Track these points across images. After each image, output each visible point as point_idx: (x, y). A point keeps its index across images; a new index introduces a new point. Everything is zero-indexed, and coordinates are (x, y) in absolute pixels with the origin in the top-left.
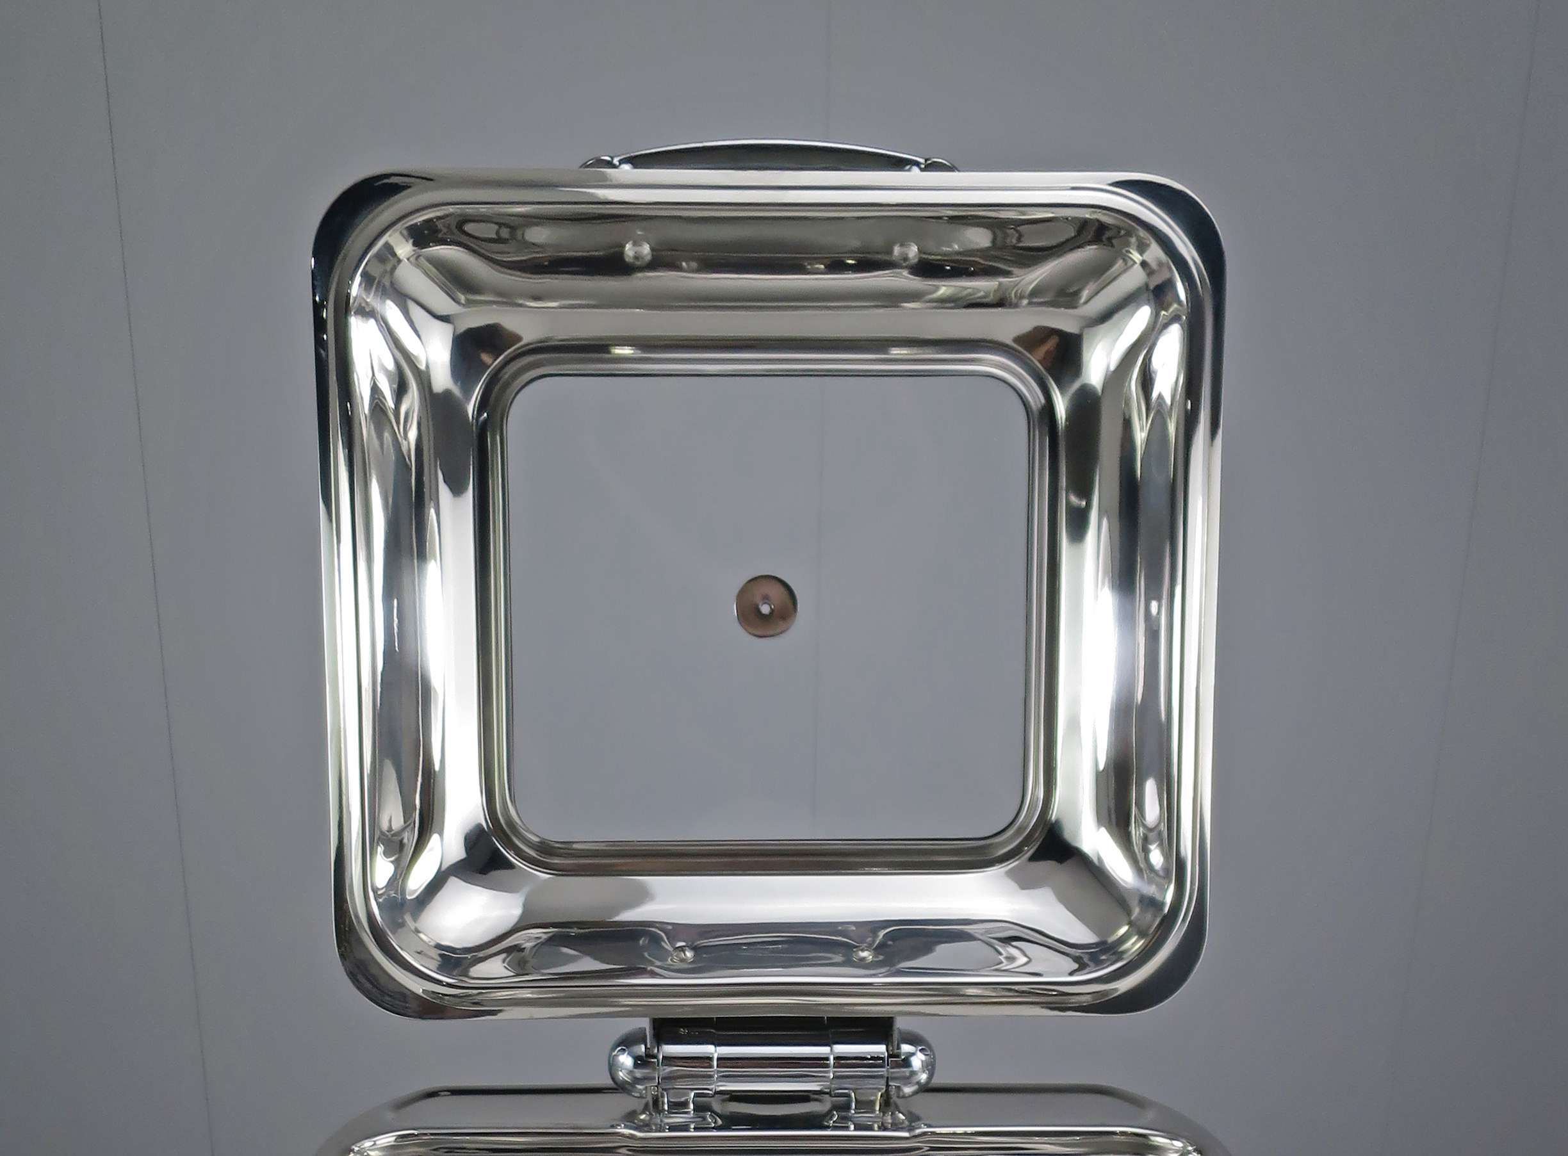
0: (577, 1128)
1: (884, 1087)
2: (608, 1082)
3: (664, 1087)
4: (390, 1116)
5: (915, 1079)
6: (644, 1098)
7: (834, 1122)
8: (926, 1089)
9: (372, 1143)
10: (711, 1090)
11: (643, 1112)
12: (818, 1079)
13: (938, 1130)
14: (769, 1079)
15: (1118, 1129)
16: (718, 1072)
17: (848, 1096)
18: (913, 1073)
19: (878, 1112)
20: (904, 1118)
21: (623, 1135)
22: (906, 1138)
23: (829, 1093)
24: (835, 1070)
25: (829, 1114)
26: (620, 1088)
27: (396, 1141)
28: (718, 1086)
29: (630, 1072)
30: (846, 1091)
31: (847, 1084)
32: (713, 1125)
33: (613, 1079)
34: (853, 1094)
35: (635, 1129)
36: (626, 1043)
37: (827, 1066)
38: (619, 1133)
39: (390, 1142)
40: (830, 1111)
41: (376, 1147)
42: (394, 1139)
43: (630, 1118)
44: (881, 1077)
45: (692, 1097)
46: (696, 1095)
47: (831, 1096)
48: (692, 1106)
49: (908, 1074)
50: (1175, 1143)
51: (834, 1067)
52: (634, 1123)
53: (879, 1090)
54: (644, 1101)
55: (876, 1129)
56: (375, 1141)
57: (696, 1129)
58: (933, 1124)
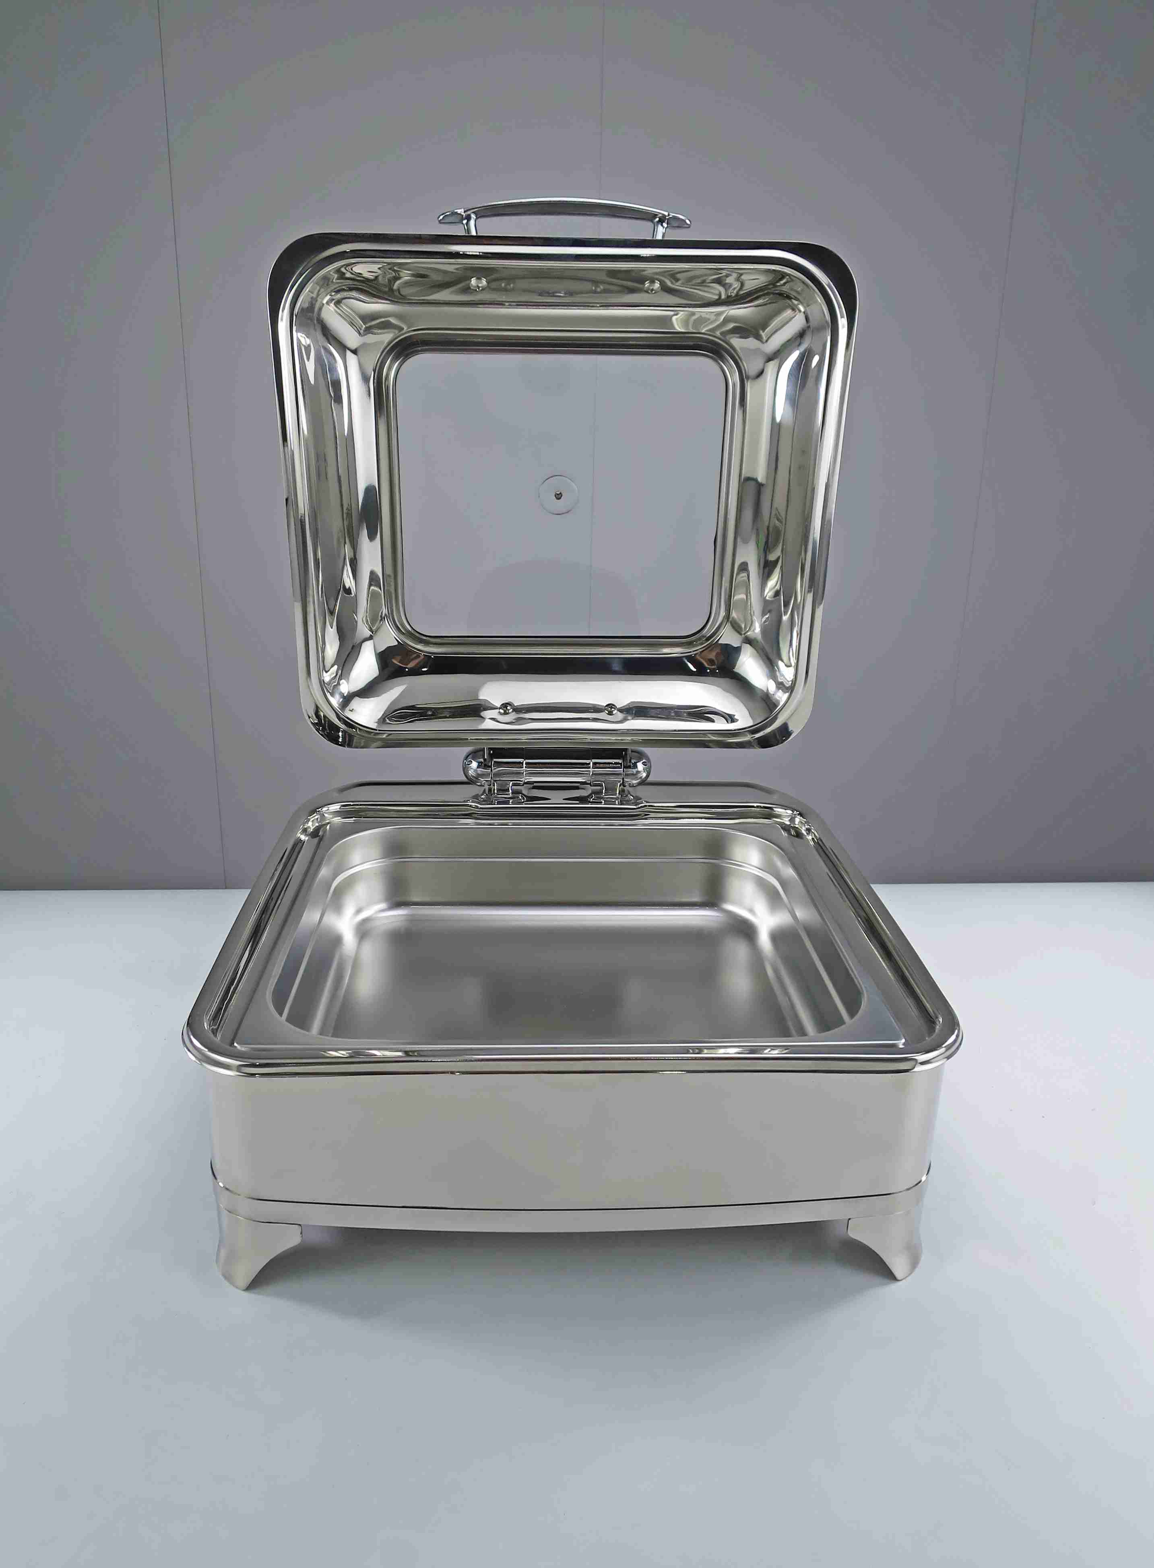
0: (445, 802)
1: (622, 780)
2: (464, 779)
3: (495, 779)
4: (336, 794)
5: (639, 775)
6: (483, 786)
7: (593, 800)
8: (643, 783)
9: (327, 808)
10: (522, 781)
11: (482, 795)
12: (583, 775)
13: (655, 805)
14: (556, 775)
15: (755, 805)
16: (526, 771)
17: (601, 785)
18: (638, 772)
19: (618, 795)
20: (632, 798)
21: (471, 806)
22: (635, 809)
23: (590, 784)
24: (593, 770)
25: (590, 796)
26: (470, 781)
27: (340, 809)
28: (526, 779)
29: (475, 771)
30: (600, 782)
31: (602, 778)
32: (523, 801)
33: (466, 776)
34: (603, 784)
35: (478, 803)
36: (474, 755)
37: (590, 768)
38: (468, 805)
39: (336, 809)
40: (591, 794)
41: (329, 811)
42: (339, 807)
43: (476, 797)
44: (620, 774)
45: (511, 785)
46: (514, 785)
47: (591, 786)
48: (511, 791)
49: (635, 772)
50: (787, 811)
51: (593, 768)
52: (478, 800)
53: (619, 782)
54: (483, 789)
55: (617, 804)
56: (328, 807)
57: (513, 803)
58: (650, 801)
